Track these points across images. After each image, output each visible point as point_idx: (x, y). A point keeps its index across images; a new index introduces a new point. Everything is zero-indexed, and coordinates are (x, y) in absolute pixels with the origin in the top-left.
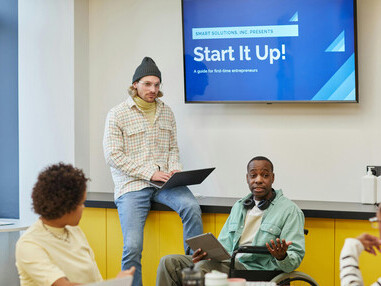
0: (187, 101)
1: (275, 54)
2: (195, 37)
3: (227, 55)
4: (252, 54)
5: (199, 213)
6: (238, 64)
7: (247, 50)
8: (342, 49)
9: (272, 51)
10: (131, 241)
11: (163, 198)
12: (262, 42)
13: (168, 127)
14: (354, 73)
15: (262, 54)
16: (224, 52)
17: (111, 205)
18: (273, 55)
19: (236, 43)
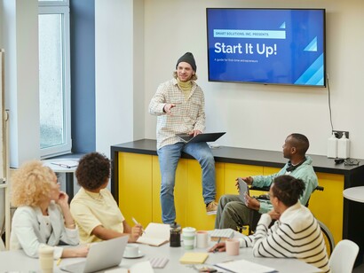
0: (210, 80)
1: (270, 50)
2: (215, 36)
3: (237, 49)
4: (254, 49)
5: (213, 162)
6: (245, 56)
7: (251, 47)
8: (315, 50)
9: (267, 48)
10: (166, 180)
11: (189, 150)
12: (261, 41)
13: (198, 102)
14: (322, 67)
15: (261, 50)
16: (235, 47)
17: (154, 153)
18: (268, 51)
19: (243, 41)
